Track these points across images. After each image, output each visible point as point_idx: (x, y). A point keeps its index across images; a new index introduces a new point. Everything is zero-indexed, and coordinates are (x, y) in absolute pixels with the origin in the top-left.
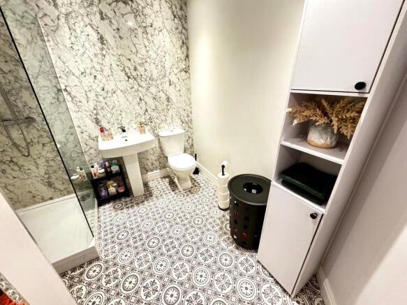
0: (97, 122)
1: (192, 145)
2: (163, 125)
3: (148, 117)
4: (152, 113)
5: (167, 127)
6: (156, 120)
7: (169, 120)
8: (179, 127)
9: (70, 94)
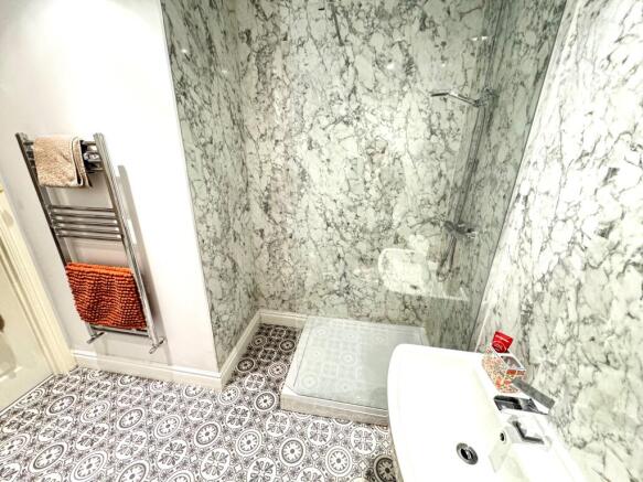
0: (527, 317)
9: (526, 211)
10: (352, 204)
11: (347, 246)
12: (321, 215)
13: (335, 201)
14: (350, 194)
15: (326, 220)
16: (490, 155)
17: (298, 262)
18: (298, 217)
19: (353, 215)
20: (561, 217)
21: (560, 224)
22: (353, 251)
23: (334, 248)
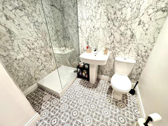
0: (88, 43)
1: (140, 74)
2: (121, 53)
3: (113, 46)
4: (116, 44)
5: (123, 55)
6: (117, 49)
7: (127, 51)
8: (134, 58)
9: (81, 29)
10: (35, 40)
11: (39, 54)
12: (26, 47)
13: (29, 40)
14: (33, 37)
15: (28, 48)
16: (67, 21)
17: (24, 67)
18: (16, 50)
19: (37, 43)
20: (87, 27)
21: (88, 29)
22: (41, 55)
23: (35, 56)
